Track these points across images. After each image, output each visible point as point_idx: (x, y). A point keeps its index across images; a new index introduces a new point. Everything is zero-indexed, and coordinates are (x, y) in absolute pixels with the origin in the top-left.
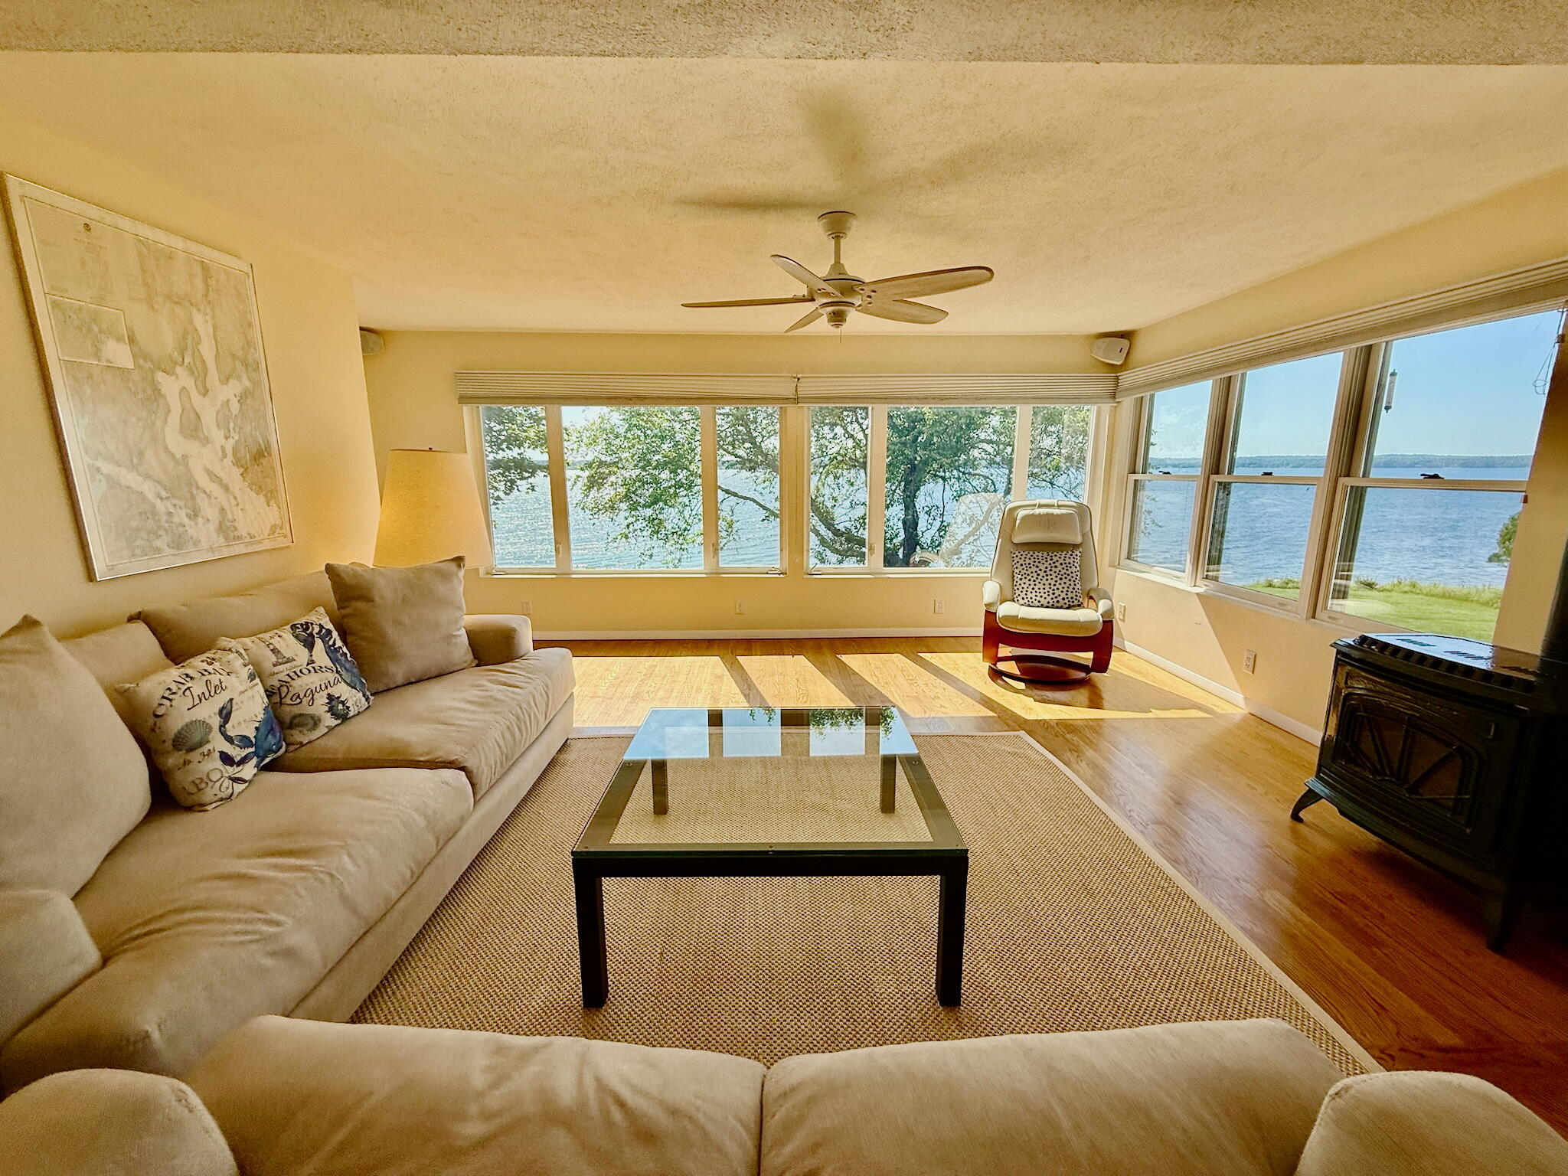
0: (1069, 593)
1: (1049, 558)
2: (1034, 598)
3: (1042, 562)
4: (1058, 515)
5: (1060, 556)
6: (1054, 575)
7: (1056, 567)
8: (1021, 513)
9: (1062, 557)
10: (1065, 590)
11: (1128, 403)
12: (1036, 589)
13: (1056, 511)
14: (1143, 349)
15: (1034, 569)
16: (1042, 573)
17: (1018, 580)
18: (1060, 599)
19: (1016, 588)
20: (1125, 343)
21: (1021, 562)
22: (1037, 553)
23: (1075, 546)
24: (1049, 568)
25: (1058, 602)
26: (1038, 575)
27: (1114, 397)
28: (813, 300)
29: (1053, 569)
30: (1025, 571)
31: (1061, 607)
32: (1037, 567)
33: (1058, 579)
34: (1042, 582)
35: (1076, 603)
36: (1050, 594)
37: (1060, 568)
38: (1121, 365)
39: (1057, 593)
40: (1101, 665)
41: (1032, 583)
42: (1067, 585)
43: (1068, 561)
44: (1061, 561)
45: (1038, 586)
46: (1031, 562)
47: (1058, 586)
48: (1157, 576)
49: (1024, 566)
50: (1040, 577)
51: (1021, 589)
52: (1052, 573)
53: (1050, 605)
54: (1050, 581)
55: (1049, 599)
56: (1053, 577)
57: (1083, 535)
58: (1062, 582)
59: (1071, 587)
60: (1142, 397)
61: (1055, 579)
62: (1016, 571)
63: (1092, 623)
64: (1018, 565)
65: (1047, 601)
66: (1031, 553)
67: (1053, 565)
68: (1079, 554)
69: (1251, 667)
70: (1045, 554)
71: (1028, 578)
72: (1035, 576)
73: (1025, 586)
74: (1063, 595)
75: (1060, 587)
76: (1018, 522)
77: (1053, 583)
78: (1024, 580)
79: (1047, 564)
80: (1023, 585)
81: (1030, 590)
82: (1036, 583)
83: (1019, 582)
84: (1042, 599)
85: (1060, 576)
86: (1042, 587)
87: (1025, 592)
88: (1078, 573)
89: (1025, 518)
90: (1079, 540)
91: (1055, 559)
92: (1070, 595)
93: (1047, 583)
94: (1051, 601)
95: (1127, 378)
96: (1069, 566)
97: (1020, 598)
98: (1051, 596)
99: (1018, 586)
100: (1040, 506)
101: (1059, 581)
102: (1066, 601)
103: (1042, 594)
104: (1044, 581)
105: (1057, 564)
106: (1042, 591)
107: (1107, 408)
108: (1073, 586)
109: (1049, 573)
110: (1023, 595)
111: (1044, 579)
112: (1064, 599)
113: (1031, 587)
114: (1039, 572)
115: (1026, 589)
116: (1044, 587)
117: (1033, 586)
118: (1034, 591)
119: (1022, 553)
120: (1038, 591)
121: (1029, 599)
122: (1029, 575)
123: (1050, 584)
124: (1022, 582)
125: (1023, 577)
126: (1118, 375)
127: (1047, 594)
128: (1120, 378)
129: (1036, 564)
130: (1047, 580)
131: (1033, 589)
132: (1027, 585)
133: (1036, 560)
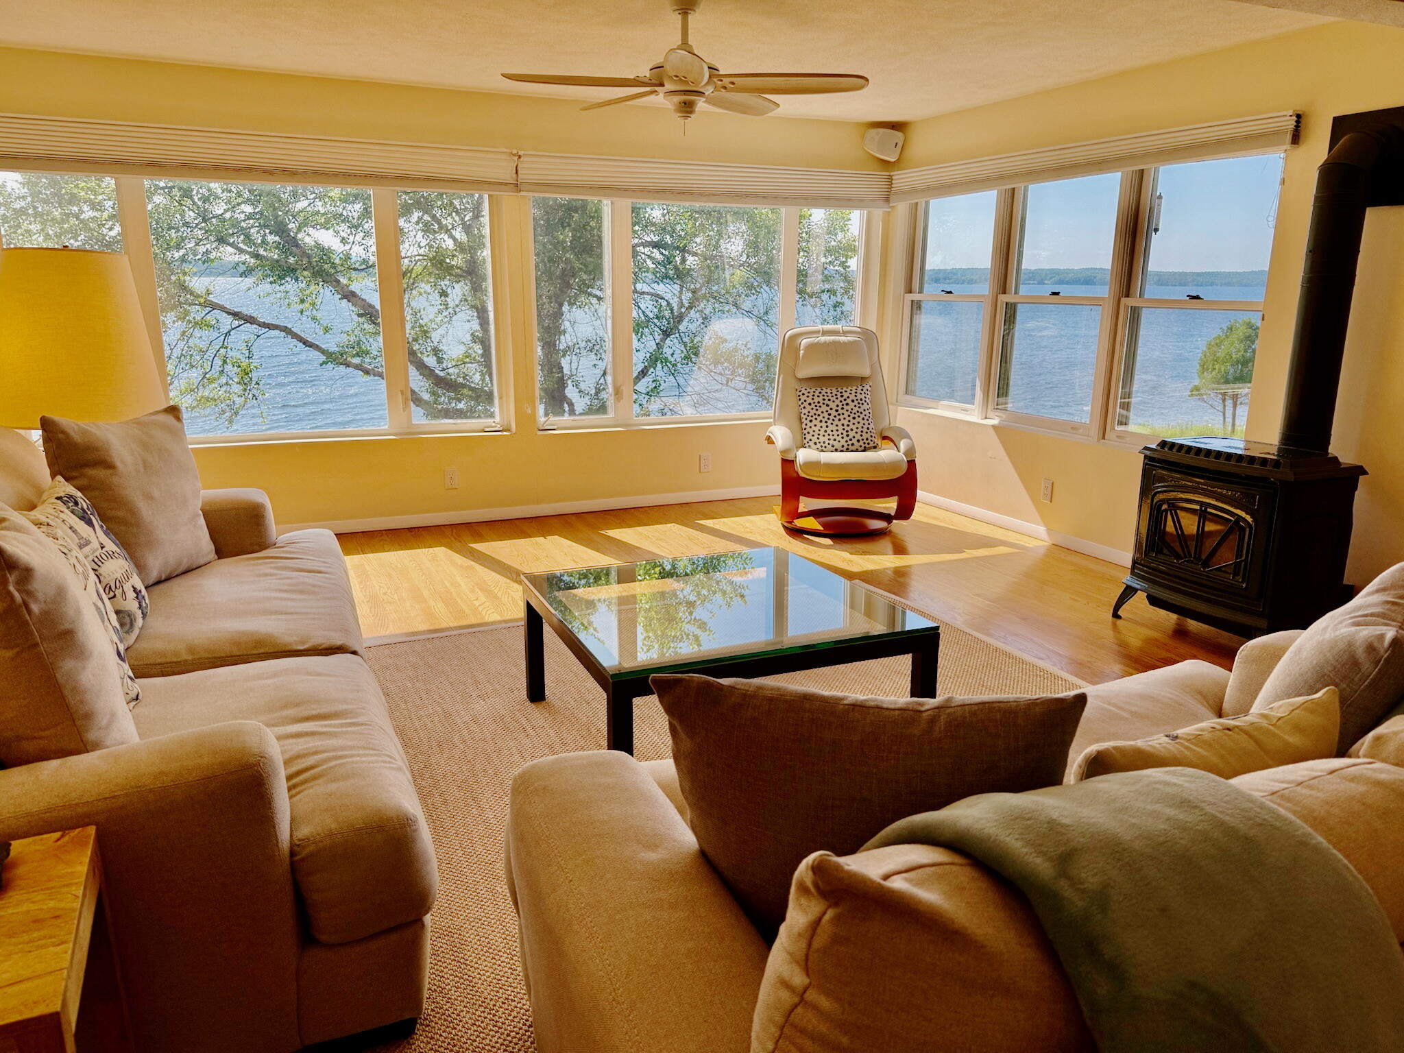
0: (864, 434)
1: (839, 395)
2: (827, 442)
3: (832, 399)
4: (844, 343)
5: (850, 391)
6: (846, 414)
7: (847, 404)
8: (805, 342)
9: (853, 392)
10: (859, 431)
11: (901, 209)
12: (829, 432)
13: (842, 339)
14: (920, 144)
15: (824, 408)
16: (833, 413)
17: (808, 422)
18: (854, 441)
19: (805, 432)
20: (898, 135)
21: (809, 400)
22: (825, 390)
23: (863, 380)
24: (841, 406)
25: (853, 444)
26: (830, 415)
27: (887, 200)
28: (662, 85)
29: (845, 406)
30: (814, 411)
31: (857, 450)
32: (828, 405)
33: (851, 418)
34: (835, 423)
35: (872, 444)
36: (844, 435)
37: (852, 405)
38: (894, 162)
39: (852, 434)
40: (905, 511)
41: (824, 424)
42: (861, 425)
43: (859, 397)
44: (852, 397)
45: (831, 427)
46: (820, 399)
47: (852, 426)
48: (946, 410)
49: (813, 406)
50: (832, 417)
51: (812, 433)
52: (844, 411)
53: (844, 449)
54: (843, 421)
55: (843, 442)
56: (846, 416)
57: (872, 366)
58: (855, 421)
59: (865, 427)
60: (917, 203)
61: (848, 418)
62: (804, 411)
63: (893, 465)
64: (806, 404)
65: (841, 444)
66: (819, 390)
67: (844, 403)
68: (869, 389)
69: (1049, 496)
70: (834, 392)
71: (819, 418)
72: (827, 416)
73: (816, 429)
74: (858, 437)
75: (854, 427)
76: (800, 352)
77: (846, 423)
78: (814, 422)
79: (837, 402)
80: (813, 428)
81: (822, 433)
82: (829, 424)
83: (809, 424)
84: (836, 443)
85: (852, 415)
86: (835, 428)
87: (816, 436)
88: (870, 411)
89: (810, 347)
90: (866, 372)
91: (846, 395)
92: (865, 436)
93: (840, 424)
94: (846, 444)
95: (903, 179)
96: (861, 403)
97: (811, 443)
98: (846, 438)
99: (808, 430)
100: (825, 333)
101: (852, 421)
102: (861, 443)
103: (836, 437)
104: (836, 422)
105: (849, 401)
106: (835, 433)
107: (879, 213)
108: (866, 426)
109: (840, 411)
110: (815, 439)
111: (836, 419)
112: (858, 441)
113: (823, 430)
114: (830, 412)
115: (817, 432)
116: (837, 428)
117: (824, 428)
118: (826, 434)
119: (808, 390)
120: (831, 433)
121: (822, 444)
122: (819, 415)
123: (843, 425)
124: (812, 424)
125: (813, 419)
126: (892, 174)
127: (841, 436)
128: (894, 178)
129: (826, 402)
130: (840, 420)
131: (826, 431)
132: (818, 427)
133: (825, 397)
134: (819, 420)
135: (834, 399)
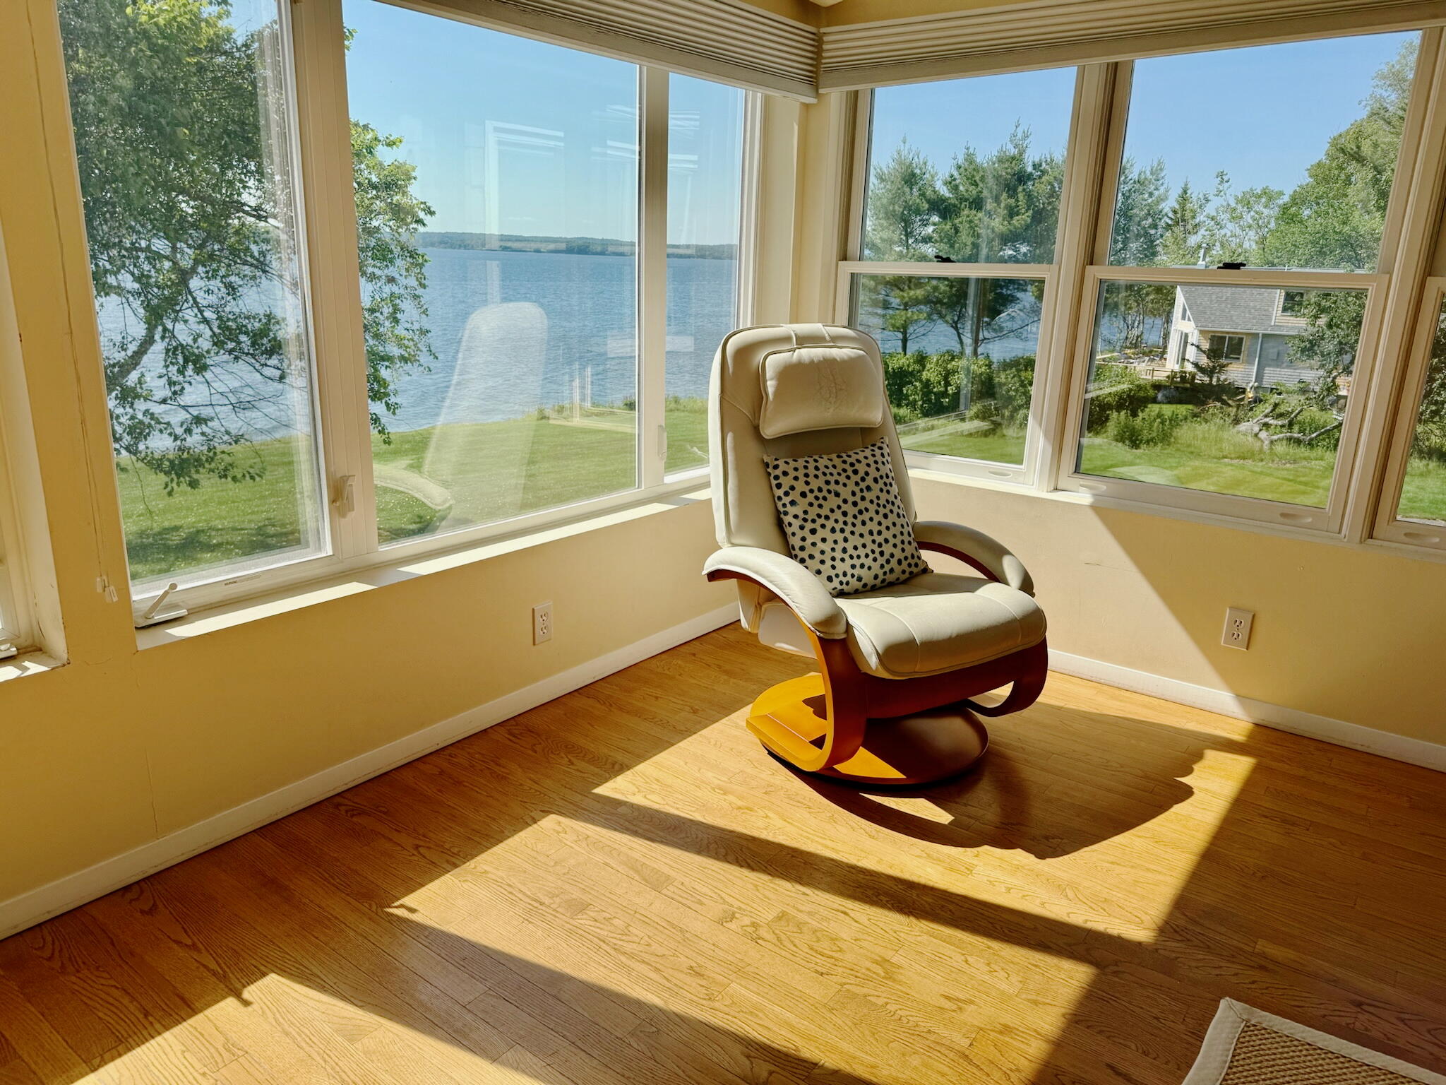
0: (906, 546)
1: (848, 469)
2: (850, 571)
5: (865, 461)
6: (873, 508)
7: (866, 488)
8: (773, 362)
10: (895, 541)
12: (851, 551)
15: (833, 502)
16: (852, 511)
18: (890, 562)
21: (799, 485)
22: (820, 461)
24: (857, 494)
25: (892, 570)
26: (845, 514)
27: (811, 80)
29: (864, 494)
30: (815, 510)
32: (837, 495)
33: (878, 517)
34: (857, 531)
35: (921, 565)
36: (876, 554)
37: (873, 489)
39: (888, 549)
41: (837, 536)
42: (897, 527)
44: (872, 472)
45: (851, 540)
46: (820, 482)
47: (886, 534)
49: (811, 498)
50: (850, 519)
51: (818, 556)
52: (867, 504)
54: (871, 526)
55: (873, 567)
56: (872, 513)
58: (887, 522)
59: (905, 532)
60: (857, 93)
65: (872, 573)
66: (811, 461)
67: (864, 485)
68: (886, 450)
69: (1243, 639)
70: (839, 464)
71: (829, 524)
73: (826, 547)
74: (898, 554)
75: (888, 535)
76: (771, 385)
79: (851, 486)
80: (821, 546)
81: (838, 555)
82: (847, 534)
83: (810, 538)
85: (879, 510)
86: (859, 541)
87: (829, 563)
88: (901, 496)
89: (789, 373)
90: (878, 417)
91: (861, 470)
92: (908, 550)
93: (865, 530)
94: (879, 572)
96: (887, 482)
98: (881, 560)
100: (803, 341)
101: (883, 522)
102: (902, 564)
103: (862, 559)
104: (857, 527)
105: (869, 481)
106: (861, 552)
108: (903, 528)
109: (860, 505)
110: (826, 569)
111: (858, 522)
112: (897, 561)
113: (839, 547)
114: (845, 508)
115: (829, 554)
116: (862, 541)
117: (841, 544)
118: (846, 556)
119: (793, 464)
120: (855, 554)
121: (841, 578)
122: (827, 518)
123: (871, 533)
124: (816, 538)
125: (817, 526)
126: (823, 30)
127: (871, 556)
128: (825, 39)
129: (833, 487)
130: (864, 523)
131: (844, 550)
132: (830, 544)
133: (829, 478)
134: (828, 528)
135: (842, 479)
